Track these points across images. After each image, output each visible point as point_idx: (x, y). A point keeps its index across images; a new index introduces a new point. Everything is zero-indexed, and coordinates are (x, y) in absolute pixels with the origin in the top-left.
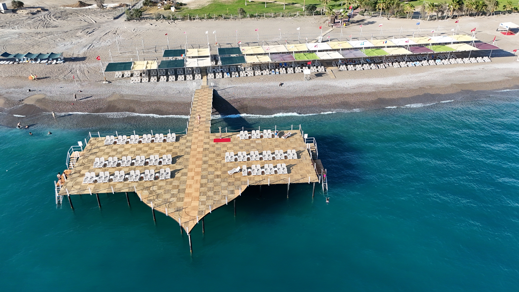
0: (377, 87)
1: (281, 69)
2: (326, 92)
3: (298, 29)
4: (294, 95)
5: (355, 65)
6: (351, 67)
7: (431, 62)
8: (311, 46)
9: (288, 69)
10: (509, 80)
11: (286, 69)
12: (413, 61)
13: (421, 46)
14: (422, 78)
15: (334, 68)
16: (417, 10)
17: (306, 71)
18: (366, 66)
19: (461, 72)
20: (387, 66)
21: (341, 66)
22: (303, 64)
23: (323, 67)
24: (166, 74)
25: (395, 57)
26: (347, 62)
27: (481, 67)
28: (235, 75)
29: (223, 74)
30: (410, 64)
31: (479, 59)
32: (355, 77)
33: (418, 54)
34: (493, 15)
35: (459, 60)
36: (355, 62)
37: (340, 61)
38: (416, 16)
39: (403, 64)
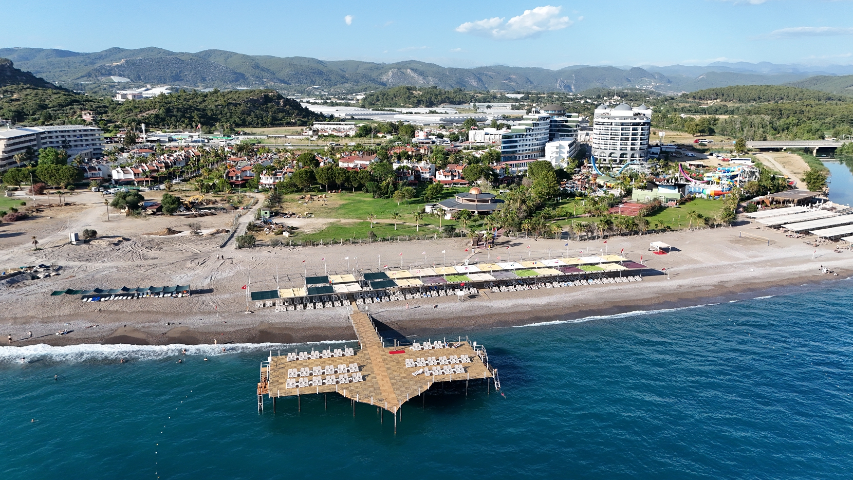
0: (533, 306)
1: (432, 292)
2: (482, 312)
3: (444, 252)
4: (452, 316)
5: (507, 287)
6: (503, 289)
7: (584, 282)
8: (461, 269)
9: (440, 291)
10: (659, 297)
11: (438, 292)
12: (566, 282)
13: (572, 266)
14: (576, 297)
15: (487, 290)
16: (565, 230)
17: (459, 293)
18: (519, 288)
19: (613, 290)
20: (539, 286)
21: (494, 287)
22: (454, 287)
23: (475, 289)
24: (311, 302)
25: (547, 278)
26: (499, 284)
27: (633, 285)
28: (385, 299)
29: (372, 299)
30: (563, 284)
31: (631, 278)
32: (509, 298)
33: (570, 275)
34: (646, 234)
35: (611, 280)
36: (507, 283)
37: (492, 283)
38: (565, 236)
39: (555, 284)
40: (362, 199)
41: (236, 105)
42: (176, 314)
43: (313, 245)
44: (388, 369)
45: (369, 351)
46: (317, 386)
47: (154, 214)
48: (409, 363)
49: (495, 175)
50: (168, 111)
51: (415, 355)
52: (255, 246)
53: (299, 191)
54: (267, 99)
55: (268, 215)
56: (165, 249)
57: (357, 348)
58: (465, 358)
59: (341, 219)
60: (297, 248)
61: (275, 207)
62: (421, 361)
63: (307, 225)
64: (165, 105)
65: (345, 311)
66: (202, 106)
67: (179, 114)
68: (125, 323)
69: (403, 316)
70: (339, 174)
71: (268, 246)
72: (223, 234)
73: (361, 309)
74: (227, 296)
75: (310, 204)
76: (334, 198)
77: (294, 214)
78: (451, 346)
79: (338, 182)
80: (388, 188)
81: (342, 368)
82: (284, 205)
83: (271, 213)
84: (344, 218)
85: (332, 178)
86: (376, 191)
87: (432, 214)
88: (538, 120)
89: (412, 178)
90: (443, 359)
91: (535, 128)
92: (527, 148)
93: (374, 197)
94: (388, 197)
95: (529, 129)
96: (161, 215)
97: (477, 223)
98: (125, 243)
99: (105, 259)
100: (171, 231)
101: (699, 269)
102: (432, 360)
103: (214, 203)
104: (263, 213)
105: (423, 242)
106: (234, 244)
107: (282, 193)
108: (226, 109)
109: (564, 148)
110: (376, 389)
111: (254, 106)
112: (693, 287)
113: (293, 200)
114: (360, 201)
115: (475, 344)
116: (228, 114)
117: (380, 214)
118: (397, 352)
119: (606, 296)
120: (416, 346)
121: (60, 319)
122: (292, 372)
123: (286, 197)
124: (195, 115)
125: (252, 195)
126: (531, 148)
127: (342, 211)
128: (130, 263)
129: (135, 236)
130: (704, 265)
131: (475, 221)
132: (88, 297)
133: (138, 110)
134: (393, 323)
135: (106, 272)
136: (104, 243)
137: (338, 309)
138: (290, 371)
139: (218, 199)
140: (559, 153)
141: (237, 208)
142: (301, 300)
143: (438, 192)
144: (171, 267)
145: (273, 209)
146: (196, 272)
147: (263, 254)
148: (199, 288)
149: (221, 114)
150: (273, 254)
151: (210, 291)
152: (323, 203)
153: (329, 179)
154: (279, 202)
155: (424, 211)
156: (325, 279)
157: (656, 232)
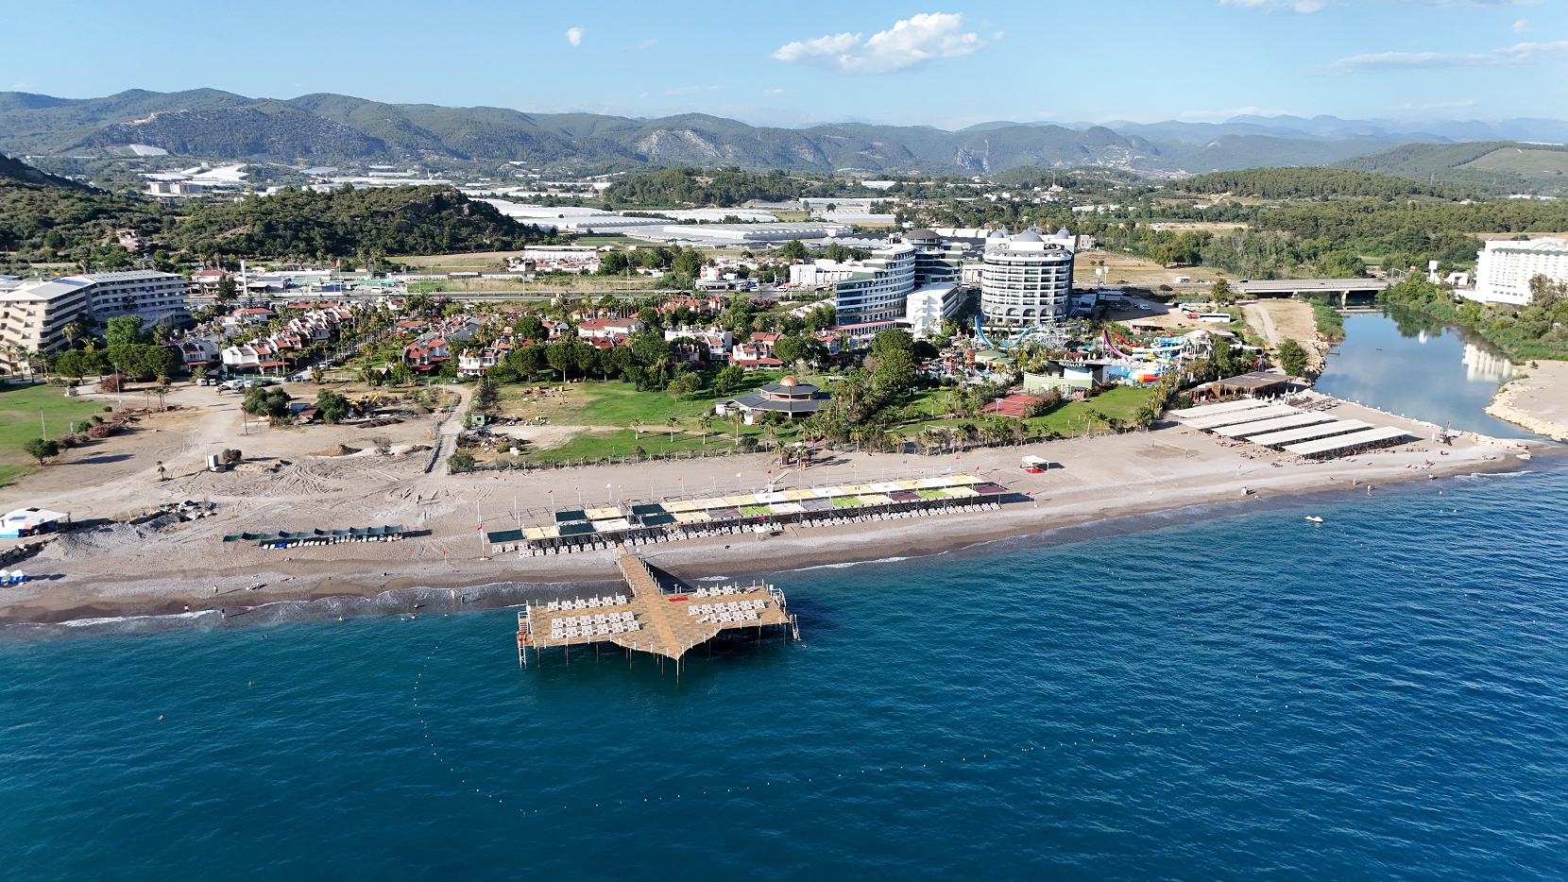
1: (723, 528)
2: (786, 553)
3: (739, 475)
4: (748, 558)
5: (821, 520)
6: (816, 523)
7: (922, 512)
8: (760, 498)
9: (733, 527)
11: (730, 528)
12: (899, 512)
13: (905, 492)
14: (910, 532)
15: (795, 525)
16: (911, 440)
17: (757, 529)
18: (837, 521)
20: (864, 519)
21: (804, 521)
22: (752, 522)
23: (779, 524)
24: (565, 544)
25: (875, 508)
26: (811, 516)
27: (986, 516)
28: (661, 539)
29: (644, 539)
30: (895, 516)
31: (985, 506)
32: (823, 535)
33: (904, 503)
34: (1024, 444)
35: (959, 509)
36: (821, 516)
37: (802, 516)
38: (910, 448)
39: (885, 516)
40: (620, 392)
41: (386, 215)
42: (391, 563)
43: (557, 467)
44: (668, 617)
45: (644, 598)
46: (588, 636)
47: (310, 422)
48: (693, 610)
49: (824, 351)
50: (269, 228)
51: (700, 602)
52: (474, 470)
53: (520, 380)
54: (440, 203)
55: (482, 422)
56: (346, 475)
57: (630, 596)
58: (759, 604)
59: (591, 427)
60: (533, 471)
61: (489, 408)
62: (706, 608)
63: (542, 436)
64: (263, 217)
65: (612, 553)
66: (326, 218)
67: (289, 233)
68: (329, 575)
69: (686, 561)
70: (583, 354)
71: (493, 469)
72: (422, 452)
73: (630, 552)
74: (451, 539)
75: (541, 402)
76: (576, 393)
77: (520, 419)
78: (743, 591)
79: (582, 366)
80: (659, 375)
81: (614, 616)
82: (503, 404)
83: (486, 418)
84: (595, 424)
85: (573, 360)
86: (641, 381)
87: (726, 417)
88: (895, 258)
89: (696, 357)
90: (732, 605)
91: (890, 270)
92: (879, 302)
93: (638, 390)
94: (659, 389)
95: (881, 273)
96: (322, 423)
97: (791, 430)
98: (286, 469)
99: (269, 492)
100: (346, 450)
101: (1080, 492)
102: (719, 607)
103: (394, 403)
104: (474, 419)
105: (712, 459)
106: (443, 468)
107: (494, 385)
108: (369, 223)
109: (936, 303)
110: (656, 638)
111: (418, 216)
112: (1065, 516)
113: (514, 397)
114: (617, 397)
115: (771, 587)
116: (374, 232)
117: (648, 417)
118: (679, 599)
119: (948, 530)
120: (701, 592)
121: (243, 571)
122: (556, 622)
123: (503, 390)
124: (316, 233)
125: (450, 388)
126: (884, 302)
127: (591, 413)
128: (304, 497)
129: (296, 458)
130: (1088, 488)
131: (787, 427)
132: (270, 543)
133: (216, 227)
134: (672, 569)
135: (278, 511)
136: (255, 468)
137: (600, 552)
138: (554, 620)
139: (399, 395)
140: (929, 310)
141: (431, 411)
142: (552, 542)
143: (735, 381)
144: (364, 501)
145: (488, 412)
146: (401, 508)
147: (489, 479)
148: (412, 530)
149: (362, 231)
150: (501, 480)
151: (428, 533)
152: (561, 400)
153: (567, 361)
154: (493, 399)
155: (713, 412)
156: (581, 515)
157: (1039, 440)
